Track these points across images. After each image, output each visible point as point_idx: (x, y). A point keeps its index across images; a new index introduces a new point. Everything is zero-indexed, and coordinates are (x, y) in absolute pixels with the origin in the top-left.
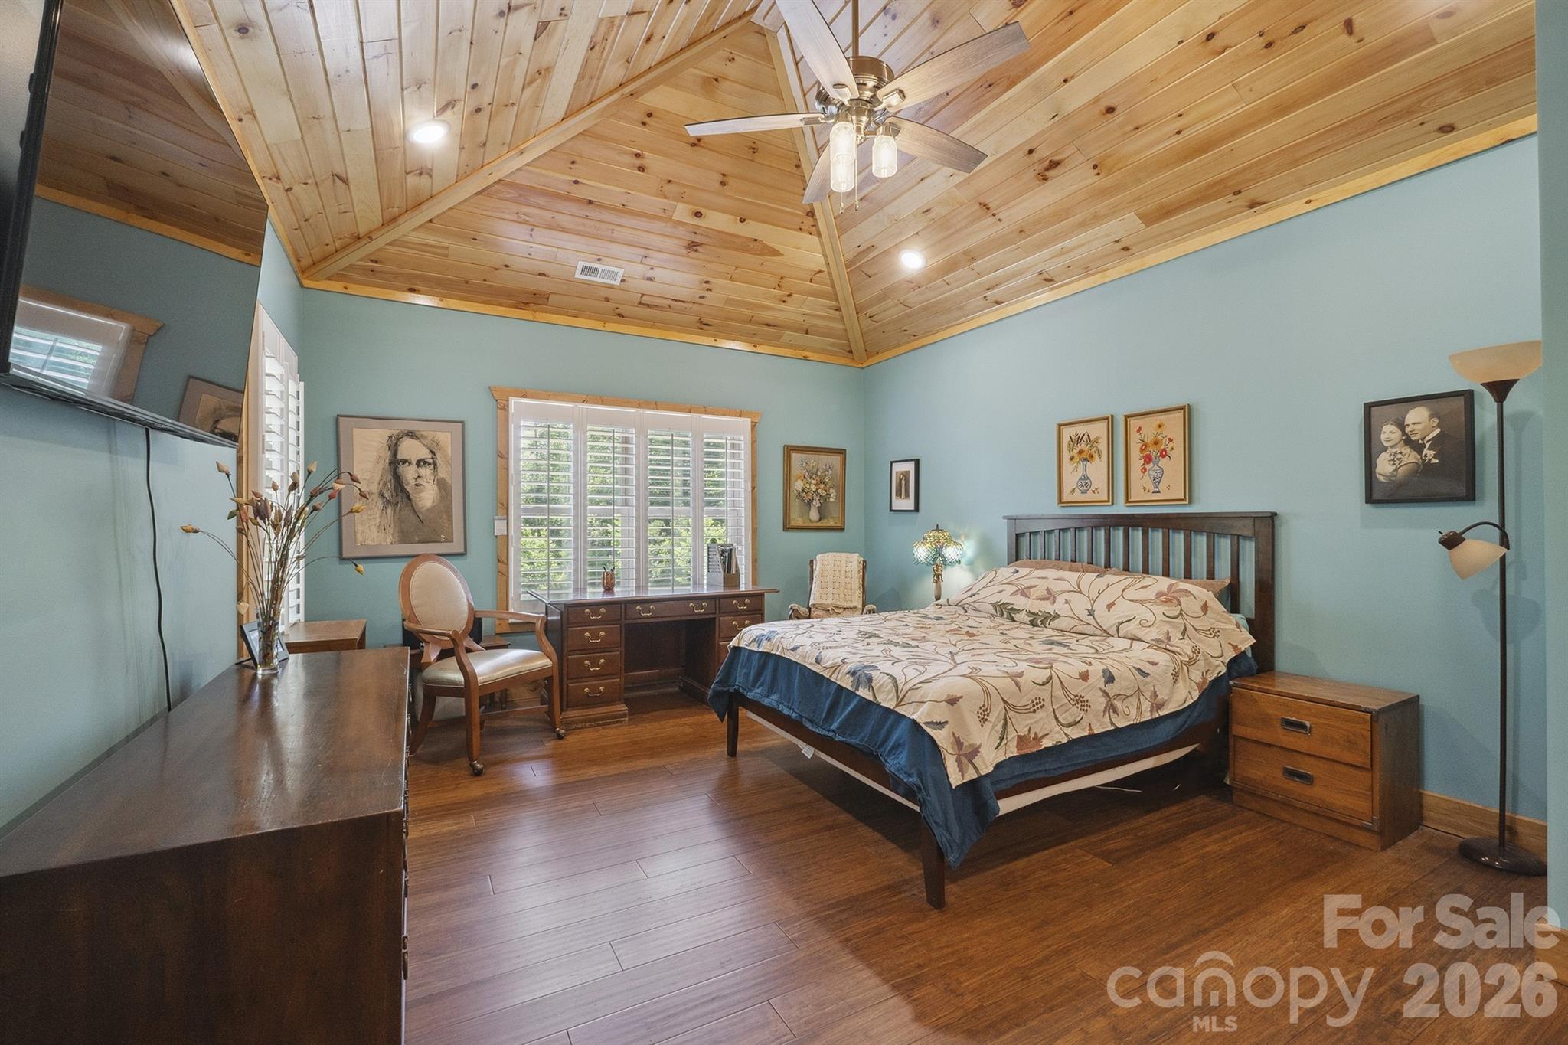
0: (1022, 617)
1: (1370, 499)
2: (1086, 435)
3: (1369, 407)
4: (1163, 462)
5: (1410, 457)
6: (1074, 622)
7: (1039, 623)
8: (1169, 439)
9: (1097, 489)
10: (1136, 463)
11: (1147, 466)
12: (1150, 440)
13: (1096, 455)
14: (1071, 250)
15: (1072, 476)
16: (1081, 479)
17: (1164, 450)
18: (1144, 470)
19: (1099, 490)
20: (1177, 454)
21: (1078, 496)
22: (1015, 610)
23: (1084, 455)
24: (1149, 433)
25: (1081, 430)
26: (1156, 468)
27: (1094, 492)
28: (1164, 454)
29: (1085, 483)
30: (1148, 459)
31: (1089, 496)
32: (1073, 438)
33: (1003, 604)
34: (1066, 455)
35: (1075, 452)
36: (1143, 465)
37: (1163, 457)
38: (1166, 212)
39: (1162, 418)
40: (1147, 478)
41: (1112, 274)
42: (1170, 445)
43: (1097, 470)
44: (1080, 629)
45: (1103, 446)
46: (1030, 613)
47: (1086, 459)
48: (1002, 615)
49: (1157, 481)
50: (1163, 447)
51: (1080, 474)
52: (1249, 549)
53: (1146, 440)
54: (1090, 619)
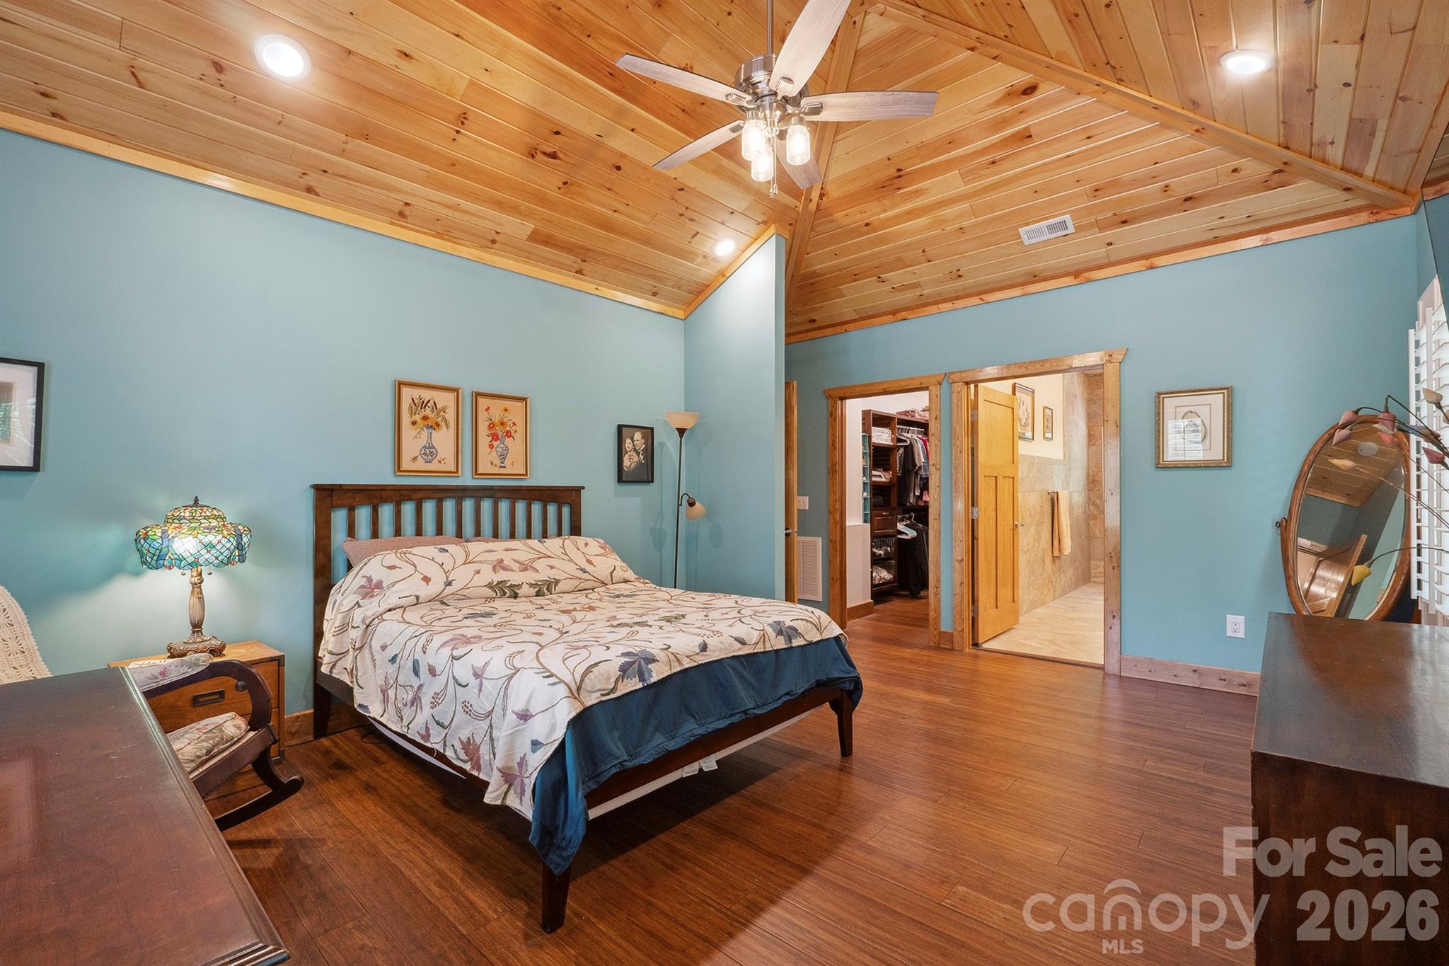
0: (525, 590)
1: (620, 480)
2: (432, 402)
3: (620, 428)
4: (508, 441)
5: (636, 459)
6: (576, 582)
7: (546, 592)
8: (514, 423)
9: (443, 459)
10: (484, 440)
11: (494, 443)
12: (496, 420)
13: (443, 424)
14: (463, 211)
15: (413, 442)
16: (425, 447)
17: (508, 431)
18: (491, 446)
19: (445, 460)
20: (519, 435)
21: (421, 465)
22: (515, 586)
23: (429, 422)
24: (496, 415)
25: (426, 394)
26: (502, 445)
27: (440, 462)
28: (508, 434)
29: (429, 451)
30: (495, 437)
31: (434, 466)
32: (416, 401)
33: (499, 583)
34: (406, 419)
35: (418, 418)
36: (491, 441)
37: (509, 437)
38: (548, 241)
39: (508, 404)
40: (494, 454)
41: (464, 251)
42: (514, 428)
43: (443, 440)
44: (583, 586)
45: (451, 416)
46: (531, 585)
47: (431, 426)
48: (505, 593)
49: (503, 457)
50: (508, 429)
51: (423, 440)
52: (566, 511)
53: (493, 420)
54: (586, 576)
